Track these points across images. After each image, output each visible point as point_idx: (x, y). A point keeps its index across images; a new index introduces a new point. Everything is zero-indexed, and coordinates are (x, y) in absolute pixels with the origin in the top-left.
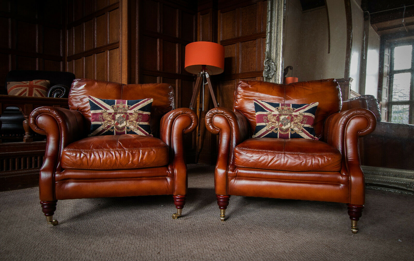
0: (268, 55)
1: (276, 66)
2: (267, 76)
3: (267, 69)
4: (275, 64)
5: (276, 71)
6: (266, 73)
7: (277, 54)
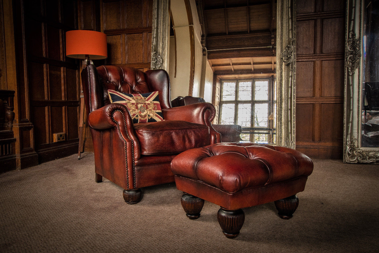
0: (155, 49)
1: (162, 59)
2: (155, 67)
3: (154, 61)
4: (161, 58)
5: (162, 64)
6: (154, 65)
7: (163, 49)
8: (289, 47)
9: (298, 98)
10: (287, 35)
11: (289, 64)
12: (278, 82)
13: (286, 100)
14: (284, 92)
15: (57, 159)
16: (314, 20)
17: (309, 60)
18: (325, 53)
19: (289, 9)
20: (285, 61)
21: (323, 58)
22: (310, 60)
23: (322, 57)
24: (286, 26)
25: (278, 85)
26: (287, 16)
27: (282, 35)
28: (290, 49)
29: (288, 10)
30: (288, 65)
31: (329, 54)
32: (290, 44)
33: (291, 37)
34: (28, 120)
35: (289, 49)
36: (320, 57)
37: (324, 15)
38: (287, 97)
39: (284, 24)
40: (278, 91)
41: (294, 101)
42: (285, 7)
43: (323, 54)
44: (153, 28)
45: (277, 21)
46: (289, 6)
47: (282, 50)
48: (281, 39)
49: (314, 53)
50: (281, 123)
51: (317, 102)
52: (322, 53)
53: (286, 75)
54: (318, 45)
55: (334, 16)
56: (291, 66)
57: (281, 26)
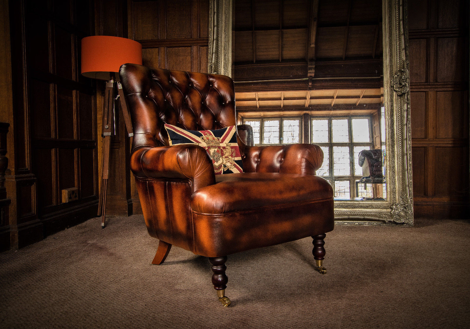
0: (215, 68)
7: (226, 68)
8: (402, 72)
9: (414, 139)
10: (398, 56)
11: (404, 94)
12: (387, 118)
13: (400, 141)
14: (397, 131)
15: (67, 228)
16: (426, 40)
17: (420, 91)
18: (439, 81)
19: (401, 22)
20: (397, 90)
21: (438, 88)
22: (422, 90)
23: (437, 86)
24: (396, 45)
25: (387, 122)
26: (398, 31)
27: (391, 55)
28: (405, 75)
29: (399, 23)
30: (401, 96)
31: (445, 83)
32: (404, 68)
33: (404, 58)
34: (28, 169)
35: (402, 74)
36: (434, 87)
37: (439, 33)
38: (400, 137)
39: (393, 41)
40: (387, 130)
41: (410, 142)
42: (394, 19)
43: (438, 83)
44: (211, 39)
45: (384, 38)
46: (401, 18)
47: (391, 76)
48: (391, 61)
49: (427, 82)
50: (394, 172)
51: (430, 145)
52: (436, 82)
53: (398, 109)
54: (432, 71)
55: (452, 35)
56: (406, 97)
57: (390, 44)
